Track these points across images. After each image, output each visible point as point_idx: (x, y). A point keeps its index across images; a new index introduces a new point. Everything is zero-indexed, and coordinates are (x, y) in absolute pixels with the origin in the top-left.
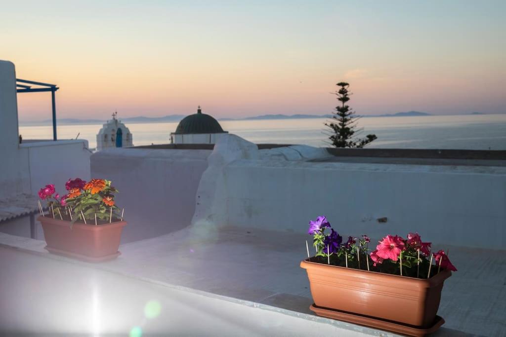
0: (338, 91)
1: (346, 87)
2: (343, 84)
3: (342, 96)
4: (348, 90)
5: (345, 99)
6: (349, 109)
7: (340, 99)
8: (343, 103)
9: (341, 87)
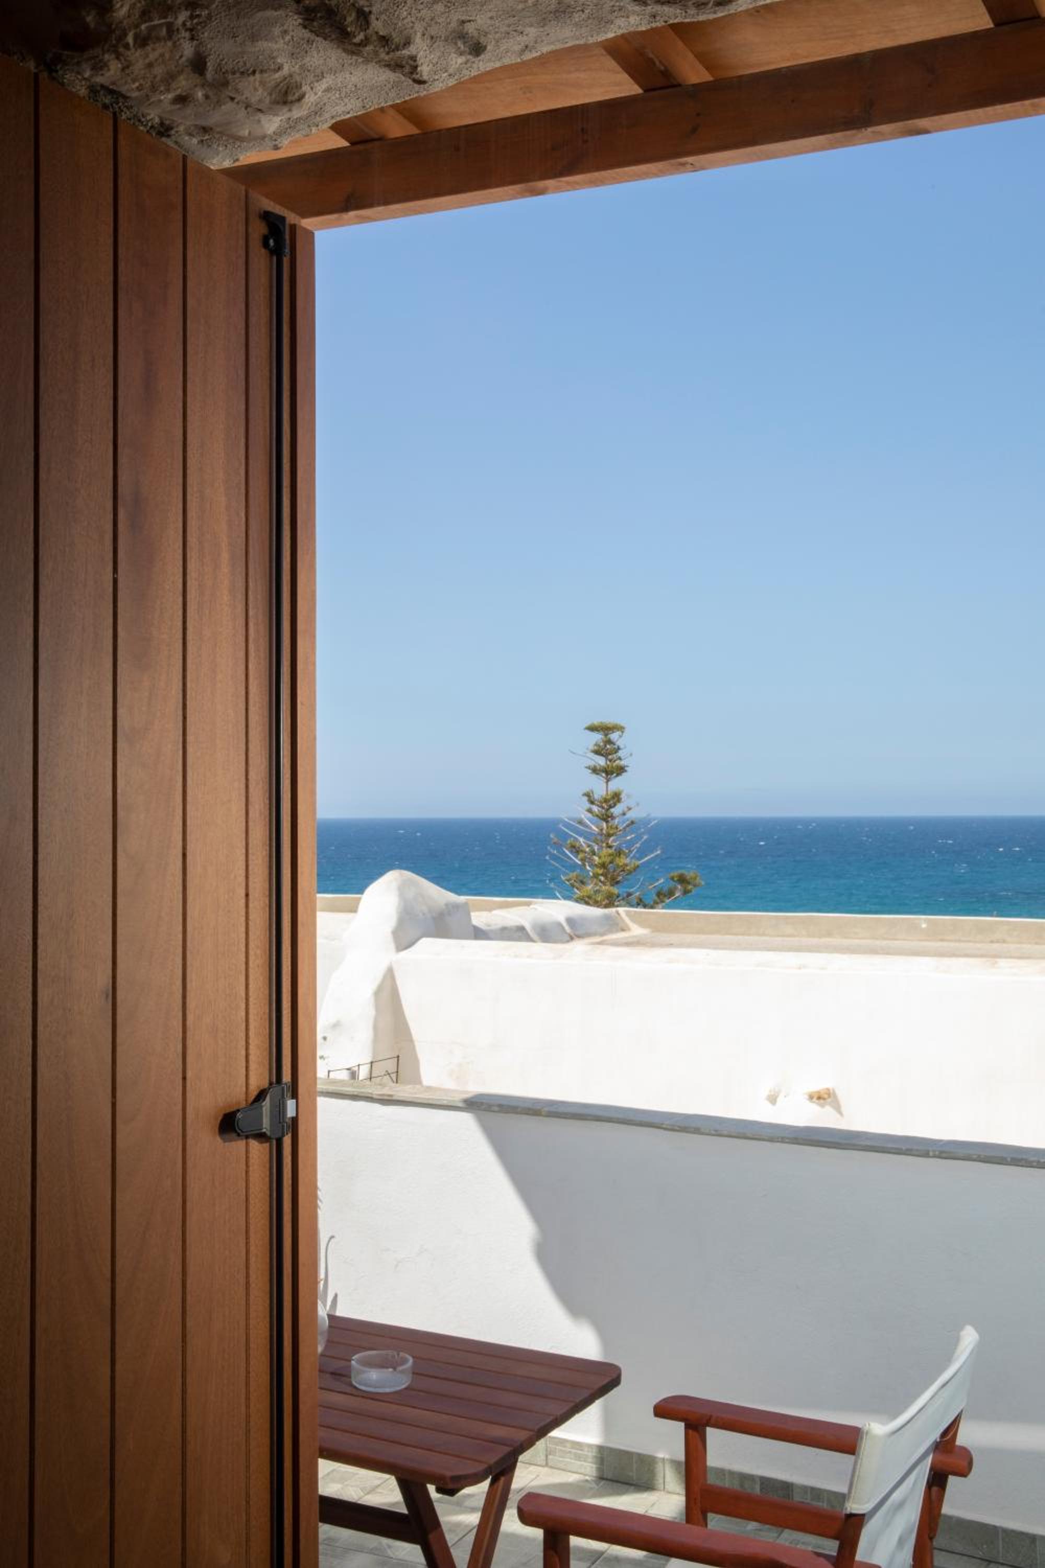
0: (591, 747)
1: (614, 736)
2: (606, 729)
3: (601, 761)
4: (620, 743)
5: (612, 771)
6: (623, 796)
7: (595, 770)
8: (608, 781)
9: (598, 737)
